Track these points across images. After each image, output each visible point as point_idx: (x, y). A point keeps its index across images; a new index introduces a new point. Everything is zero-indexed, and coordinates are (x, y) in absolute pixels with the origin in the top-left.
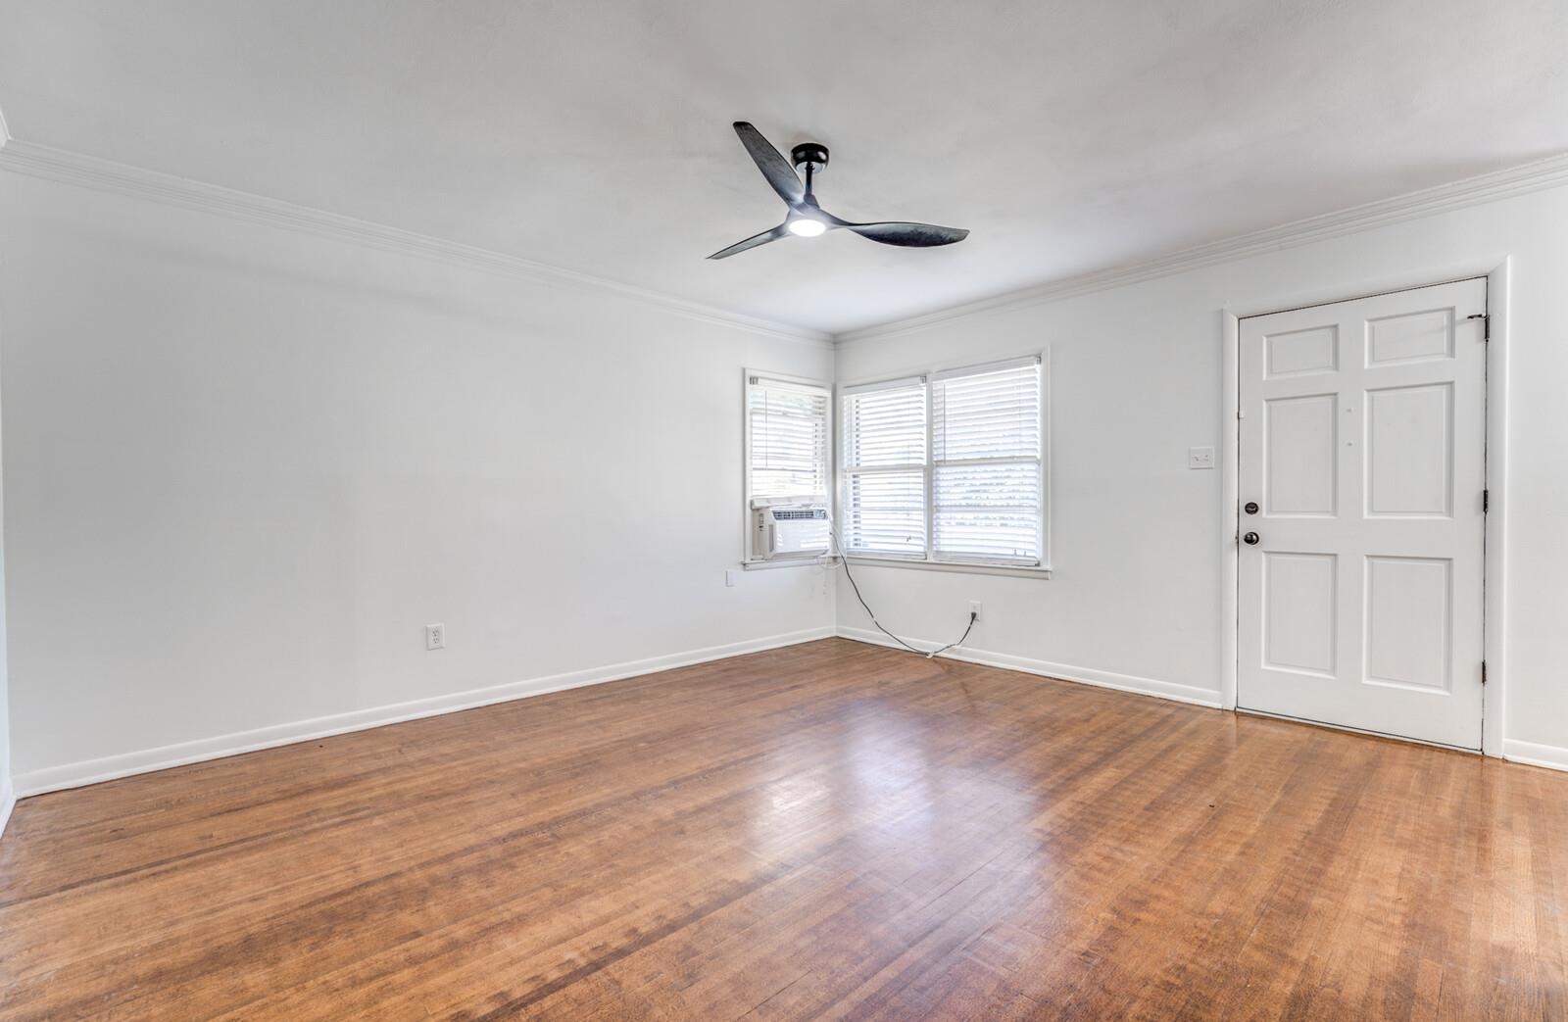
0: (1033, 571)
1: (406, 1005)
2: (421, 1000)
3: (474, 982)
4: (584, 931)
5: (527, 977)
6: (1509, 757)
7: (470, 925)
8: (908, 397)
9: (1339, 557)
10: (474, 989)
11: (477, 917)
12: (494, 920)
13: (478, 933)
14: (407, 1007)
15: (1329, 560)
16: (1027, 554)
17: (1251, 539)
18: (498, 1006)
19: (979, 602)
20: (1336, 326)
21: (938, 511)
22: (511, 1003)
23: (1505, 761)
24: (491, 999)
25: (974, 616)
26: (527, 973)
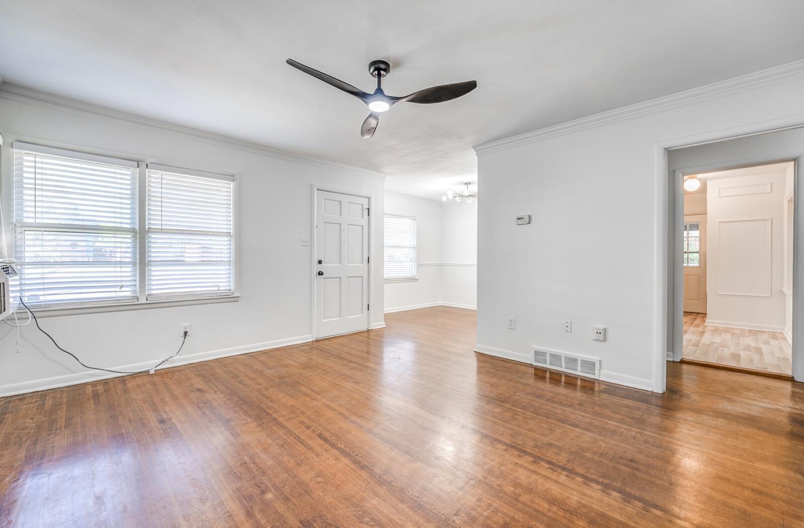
0: (227, 298)
1: (641, 523)
2: (634, 518)
3: (607, 503)
4: (545, 476)
5: (587, 487)
6: (373, 328)
7: (573, 522)
8: (115, 173)
9: (342, 278)
10: (610, 502)
11: (565, 521)
12: (561, 513)
13: (576, 516)
14: (641, 522)
15: (338, 279)
16: (220, 289)
17: (320, 274)
18: (609, 491)
19: (189, 324)
20: (341, 202)
21: (150, 265)
22: (605, 487)
23: (372, 330)
24: (609, 494)
25: (186, 333)
26: (585, 487)
